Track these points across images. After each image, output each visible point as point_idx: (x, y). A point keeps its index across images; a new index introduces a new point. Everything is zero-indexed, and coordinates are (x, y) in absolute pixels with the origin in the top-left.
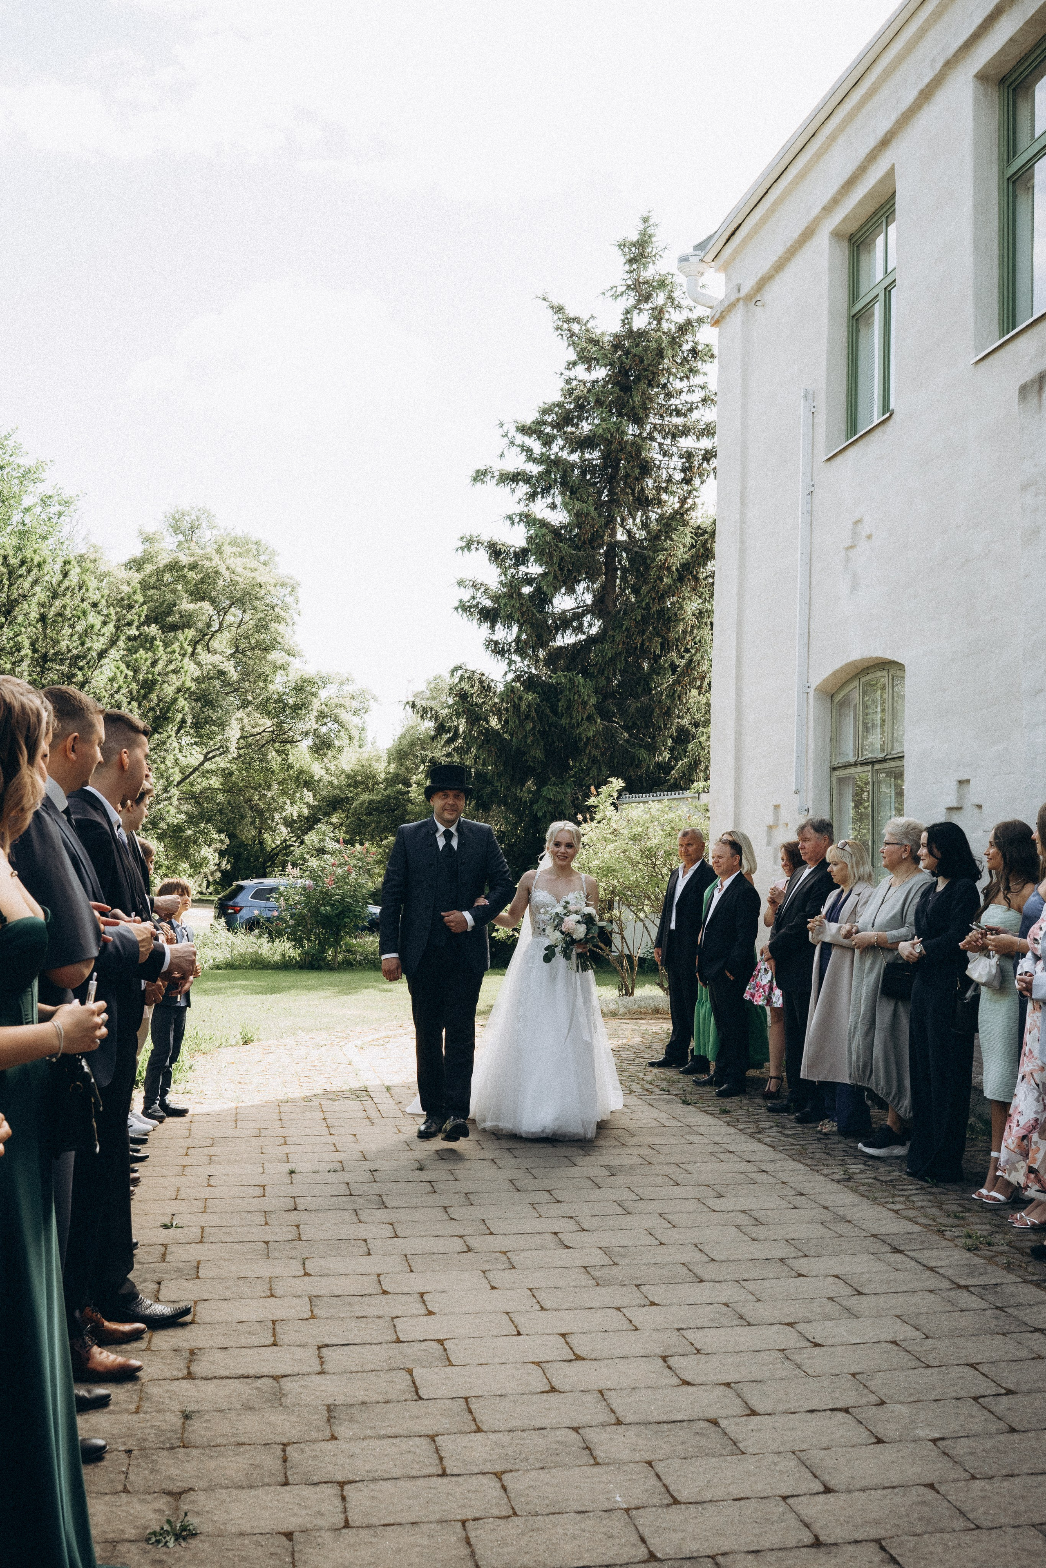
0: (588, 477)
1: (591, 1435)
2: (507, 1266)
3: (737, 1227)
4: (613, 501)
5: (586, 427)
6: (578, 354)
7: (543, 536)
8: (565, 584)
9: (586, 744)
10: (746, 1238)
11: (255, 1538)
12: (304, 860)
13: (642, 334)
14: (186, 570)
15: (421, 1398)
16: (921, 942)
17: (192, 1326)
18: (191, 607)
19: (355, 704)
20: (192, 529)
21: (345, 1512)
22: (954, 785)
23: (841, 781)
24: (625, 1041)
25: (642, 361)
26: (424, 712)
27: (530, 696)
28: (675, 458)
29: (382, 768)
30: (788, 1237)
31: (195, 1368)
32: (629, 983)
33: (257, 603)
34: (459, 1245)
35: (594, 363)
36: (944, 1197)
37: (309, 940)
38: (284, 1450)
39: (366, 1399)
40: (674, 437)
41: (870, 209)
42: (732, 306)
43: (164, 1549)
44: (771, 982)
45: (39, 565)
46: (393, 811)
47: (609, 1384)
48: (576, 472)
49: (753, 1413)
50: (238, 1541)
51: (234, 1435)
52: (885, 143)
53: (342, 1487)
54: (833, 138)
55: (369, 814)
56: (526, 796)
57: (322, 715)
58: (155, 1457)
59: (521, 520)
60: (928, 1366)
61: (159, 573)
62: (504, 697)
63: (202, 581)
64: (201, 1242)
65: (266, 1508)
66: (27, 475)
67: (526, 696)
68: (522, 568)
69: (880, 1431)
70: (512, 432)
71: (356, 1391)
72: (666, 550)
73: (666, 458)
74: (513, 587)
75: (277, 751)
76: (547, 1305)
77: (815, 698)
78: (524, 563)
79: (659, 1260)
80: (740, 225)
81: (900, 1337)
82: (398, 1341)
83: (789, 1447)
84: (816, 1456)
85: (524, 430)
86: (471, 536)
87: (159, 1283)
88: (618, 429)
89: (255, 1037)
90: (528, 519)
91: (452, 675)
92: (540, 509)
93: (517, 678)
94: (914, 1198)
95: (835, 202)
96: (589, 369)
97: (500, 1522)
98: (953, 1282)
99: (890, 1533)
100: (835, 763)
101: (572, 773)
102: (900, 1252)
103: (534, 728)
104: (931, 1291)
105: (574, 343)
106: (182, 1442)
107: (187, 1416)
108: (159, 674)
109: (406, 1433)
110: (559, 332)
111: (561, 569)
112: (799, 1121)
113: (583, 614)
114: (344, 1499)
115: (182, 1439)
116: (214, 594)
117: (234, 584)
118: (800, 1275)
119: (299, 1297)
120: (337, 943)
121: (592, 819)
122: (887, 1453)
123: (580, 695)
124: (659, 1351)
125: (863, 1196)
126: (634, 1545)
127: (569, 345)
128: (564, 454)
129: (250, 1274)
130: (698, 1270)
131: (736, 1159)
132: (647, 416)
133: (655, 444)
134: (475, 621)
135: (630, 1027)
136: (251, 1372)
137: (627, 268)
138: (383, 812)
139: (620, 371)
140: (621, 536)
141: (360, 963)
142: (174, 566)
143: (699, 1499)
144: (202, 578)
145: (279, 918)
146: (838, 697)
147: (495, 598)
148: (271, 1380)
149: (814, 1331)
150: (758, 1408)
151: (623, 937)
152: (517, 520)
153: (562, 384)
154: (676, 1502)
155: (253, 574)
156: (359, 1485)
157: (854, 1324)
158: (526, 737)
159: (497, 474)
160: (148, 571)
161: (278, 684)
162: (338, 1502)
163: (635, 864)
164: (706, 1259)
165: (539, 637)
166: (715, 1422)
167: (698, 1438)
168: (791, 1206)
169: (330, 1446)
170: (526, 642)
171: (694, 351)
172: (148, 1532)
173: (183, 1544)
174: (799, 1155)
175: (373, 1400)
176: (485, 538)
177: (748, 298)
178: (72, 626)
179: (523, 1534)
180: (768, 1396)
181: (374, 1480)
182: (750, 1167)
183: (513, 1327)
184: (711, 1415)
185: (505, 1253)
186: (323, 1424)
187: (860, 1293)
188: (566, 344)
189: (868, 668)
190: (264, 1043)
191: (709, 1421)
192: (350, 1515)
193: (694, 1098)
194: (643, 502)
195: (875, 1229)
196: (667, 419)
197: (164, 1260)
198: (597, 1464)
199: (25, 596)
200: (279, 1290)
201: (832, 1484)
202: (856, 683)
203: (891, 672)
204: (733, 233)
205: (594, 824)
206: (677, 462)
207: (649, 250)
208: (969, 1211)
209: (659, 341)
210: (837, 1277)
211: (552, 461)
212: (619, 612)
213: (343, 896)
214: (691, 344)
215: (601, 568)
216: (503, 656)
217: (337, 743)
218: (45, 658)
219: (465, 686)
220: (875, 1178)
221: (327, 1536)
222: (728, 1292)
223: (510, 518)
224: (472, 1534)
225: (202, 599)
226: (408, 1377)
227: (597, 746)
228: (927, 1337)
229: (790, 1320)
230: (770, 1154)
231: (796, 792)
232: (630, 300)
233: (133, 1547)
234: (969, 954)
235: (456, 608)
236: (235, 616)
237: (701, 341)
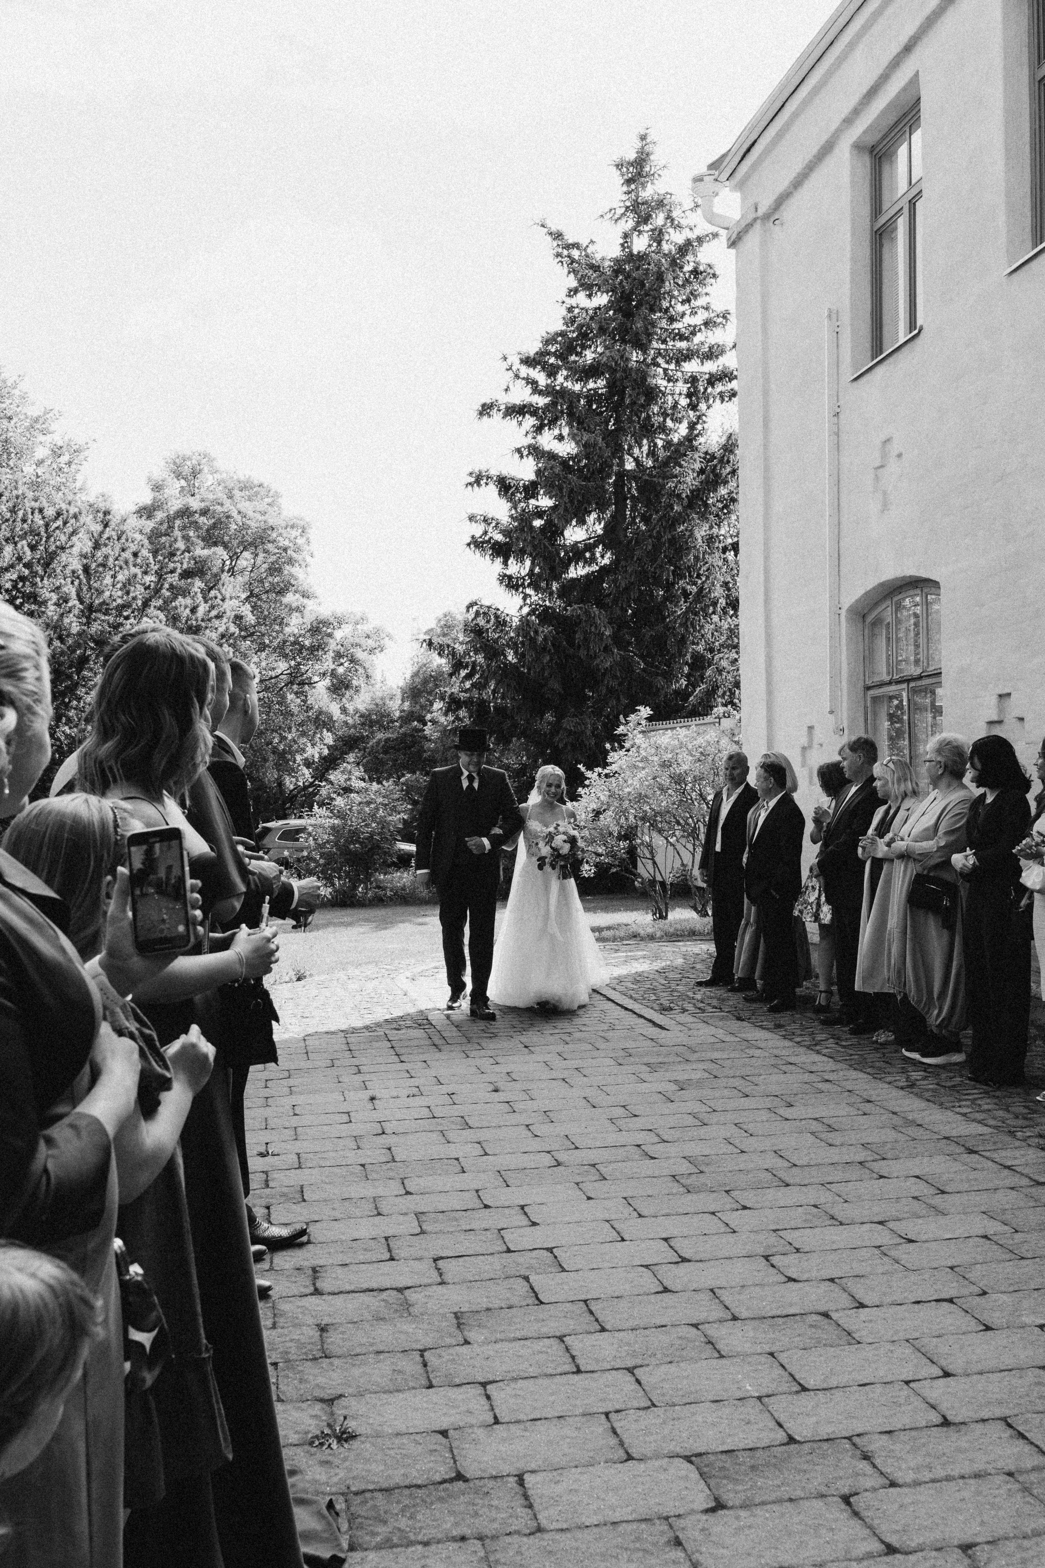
0: (594, 407)
1: (712, 1331)
2: (597, 1177)
3: (812, 1133)
4: (619, 430)
5: (589, 356)
6: (579, 281)
7: (551, 468)
8: (576, 516)
9: (604, 675)
10: (823, 1144)
11: (412, 1437)
12: (332, 799)
13: (642, 257)
14: (197, 515)
15: (542, 1303)
16: (974, 854)
17: (310, 1246)
18: (206, 552)
19: (371, 643)
20: (195, 474)
21: (493, 1409)
22: (994, 700)
23: (875, 699)
24: (668, 963)
25: (643, 285)
26: (441, 650)
27: (547, 629)
28: (680, 384)
29: (396, 707)
30: (863, 1142)
31: (319, 1284)
32: (662, 907)
33: (270, 547)
34: (547, 1160)
35: (595, 289)
36: (1010, 1100)
37: (339, 878)
38: (422, 1356)
39: (490, 1306)
40: (678, 363)
41: (892, 119)
42: (749, 226)
43: (329, 1451)
44: (818, 899)
45: (75, 517)
46: (410, 748)
47: (718, 1283)
48: (582, 402)
49: (862, 1306)
50: (397, 1441)
51: (372, 1345)
52: (908, 49)
53: (485, 1387)
54: (852, 46)
55: (386, 752)
56: (547, 728)
57: (338, 655)
58: (300, 1368)
59: (530, 453)
60: (1022, 1258)
61: (170, 520)
62: (518, 629)
63: (214, 526)
64: (300, 1167)
65: (416, 1410)
66: (37, 425)
67: (541, 629)
68: (532, 502)
69: (986, 1318)
70: (517, 365)
71: (478, 1298)
72: (676, 476)
73: (671, 384)
74: (524, 519)
75: (296, 693)
76: (644, 1212)
77: (848, 620)
78: (534, 496)
79: (742, 1167)
80: (755, 141)
81: (990, 1232)
82: (509, 1251)
83: (902, 1335)
84: (930, 1344)
85: (528, 361)
86: (480, 472)
87: (268, 1208)
88: (622, 357)
89: (308, 973)
90: (535, 451)
91: (468, 611)
92: (547, 441)
93: (532, 612)
94: (979, 1102)
95: (856, 112)
96: (590, 296)
97: (641, 1413)
98: (1030, 1178)
99: (1016, 1411)
100: (869, 683)
101: (589, 703)
102: (976, 1152)
103: (551, 660)
104: (1012, 1188)
105: (574, 271)
106: (324, 1352)
107: (323, 1329)
108: (203, 620)
109: (535, 1335)
110: (560, 259)
111: (571, 502)
112: (853, 1032)
113: (595, 545)
114: (488, 1397)
115: (323, 1350)
116: (226, 538)
117: (244, 527)
118: (881, 1177)
119: (406, 1214)
120: (367, 879)
121: (622, 747)
122: (998, 1339)
123: (596, 627)
124: (761, 1251)
125: (928, 1101)
126: (771, 1429)
127: (569, 272)
128: (568, 385)
129: (353, 1195)
130: (782, 1174)
131: (798, 1070)
132: (650, 341)
133: (660, 370)
134: (487, 557)
135: (668, 949)
136: (375, 1285)
137: (625, 188)
138: (399, 750)
139: (621, 297)
140: (630, 465)
141: (391, 898)
142: (185, 512)
143: (825, 1386)
144: (214, 524)
145: (309, 858)
146: (870, 618)
147: (506, 533)
148: (395, 1292)
149: (909, 1228)
150: (866, 1302)
151: (654, 863)
152: (525, 453)
153: (563, 312)
154: (804, 1389)
155: (263, 518)
156: (501, 1384)
157: (942, 1220)
158: (543, 669)
159: (503, 407)
160: (158, 519)
161: (294, 626)
162: (483, 1401)
163: (663, 790)
164: (786, 1164)
165: (552, 569)
166: (826, 1315)
167: (814, 1330)
168: (860, 1112)
169: (465, 1349)
170: (539, 575)
171: (696, 272)
172: (310, 1436)
173: (346, 1446)
174: (860, 1065)
175: (496, 1306)
176: (494, 472)
177: (766, 217)
178: (114, 577)
179: (664, 1422)
180: (873, 1289)
181: (514, 1379)
182: (813, 1077)
183: (615, 1234)
184: (822, 1309)
185: (594, 1165)
186: (453, 1330)
187: (943, 1192)
188: (566, 270)
189: (901, 587)
190: (316, 978)
191: (820, 1314)
192: (497, 1411)
193: (747, 1014)
194: (648, 430)
195: (947, 1131)
196: (671, 343)
197: (267, 1186)
198: (722, 1357)
199: (63, 548)
200: (384, 1208)
201: (950, 1369)
202: (888, 602)
203: (925, 590)
204: (748, 150)
205: (622, 752)
206: (682, 387)
207: (647, 169)
208: (1035, 1112)
209: (658, 264)
210: (917, 1177)
211: (557, 392)
212: (630, 542)
213: (372, 834)
214: (692, 264)
215: (610, 498)
216: (517, 590)
217: (355, 683)
218: (90, 608)
219: (481, 621)
220: (938, 1084)
221: (480, 1433)
222: (812, 1195)
223: (519, 451)
224: (617, 1425)
225: (215, 544)
226: (526, 1283)
227: (615, 677)
228: (1017, 1231)
229: (880, 1219)
230: (831, 1065)
231: (831, 712)
232: (629, 224)
233: (299, 1450)
234: (1023, 862)
235: (469, 545)
236: (246, 559)
237: (702, 261)
